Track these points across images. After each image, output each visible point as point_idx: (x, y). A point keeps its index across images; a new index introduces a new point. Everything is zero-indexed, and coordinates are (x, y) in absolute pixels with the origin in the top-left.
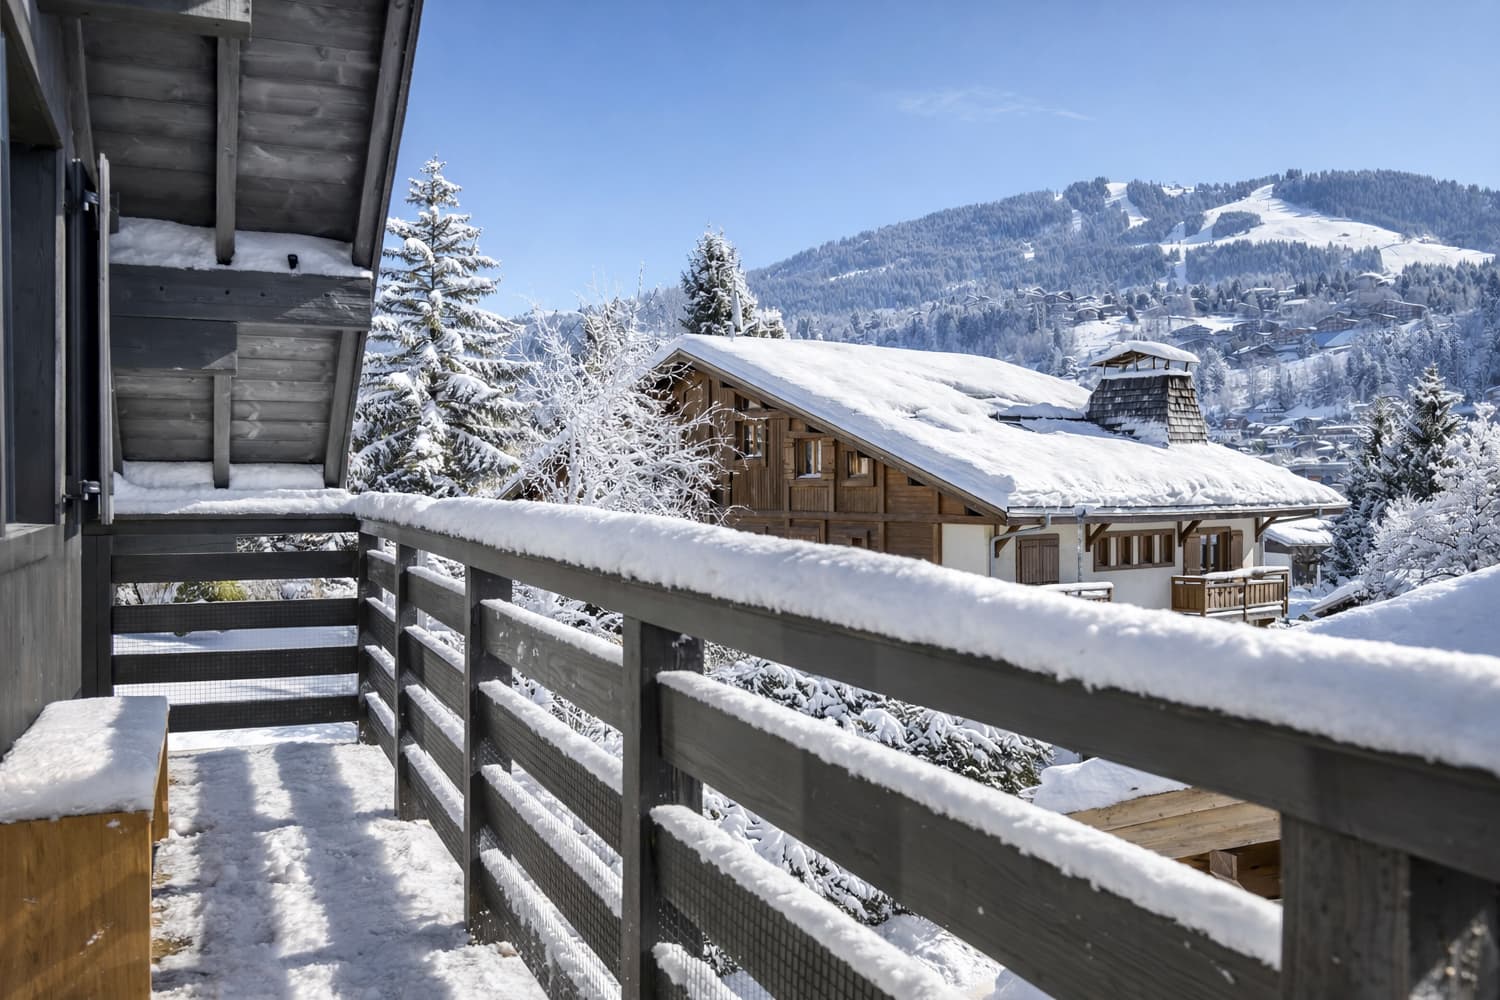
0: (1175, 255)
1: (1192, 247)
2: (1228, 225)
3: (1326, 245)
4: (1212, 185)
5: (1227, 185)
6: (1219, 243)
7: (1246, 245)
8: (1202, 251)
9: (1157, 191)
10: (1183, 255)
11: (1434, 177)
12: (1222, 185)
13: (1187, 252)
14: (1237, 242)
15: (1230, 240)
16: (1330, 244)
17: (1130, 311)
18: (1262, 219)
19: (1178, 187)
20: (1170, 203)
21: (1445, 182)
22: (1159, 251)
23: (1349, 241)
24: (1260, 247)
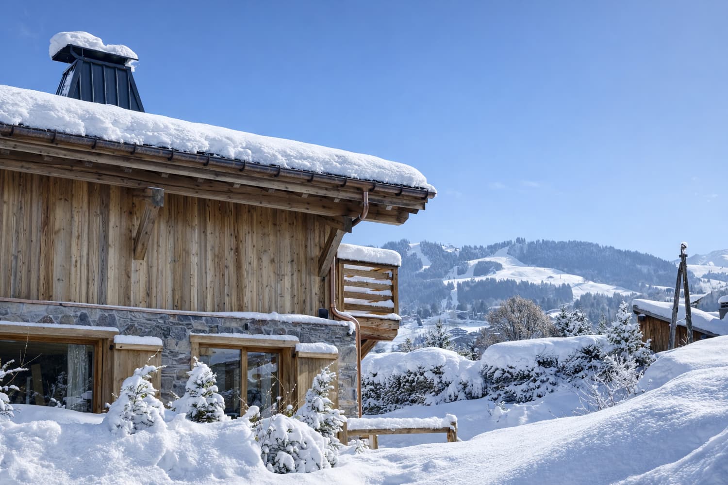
0: (451, 286)
1: (461, 281)
2: (481, 269)
3: (540, 282)
4: (472, 246)
5: (481, 247)
6: (477, 279)
7: (493, 280)
8: (466, 284)
9: (439, 248)
10: (455, 285)
11: (600, 245)
12: (478, 247)
13: (459, 284)
14: (487, 279)
15: (484, 278)
16: (542, 281)
17: (418, 320)
18: (503, 266)
19: (452, 247)
20: (448, 256)
21: (606, 247)
22: (441, 283)
23: (554, 281)
24: (501, 282)
